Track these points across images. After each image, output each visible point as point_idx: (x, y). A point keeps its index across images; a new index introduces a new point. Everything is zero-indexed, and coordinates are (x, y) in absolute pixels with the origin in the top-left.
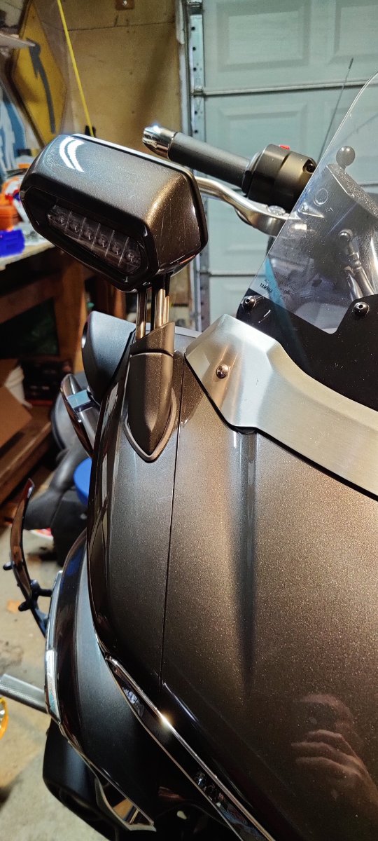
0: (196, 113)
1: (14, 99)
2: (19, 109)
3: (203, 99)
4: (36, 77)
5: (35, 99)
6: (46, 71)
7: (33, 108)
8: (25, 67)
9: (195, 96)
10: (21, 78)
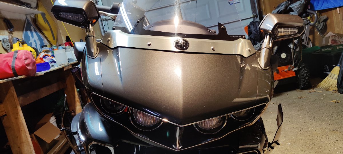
0: (105, 26)
1: (38, 30)
2: (40, 33)
3: (106, 21)
4: (45, 23)
5: (46, 30)
6: (48, 21)
7: (45, 33)
8: (41, 20)
9: (103, 21)
10: (40, 24)
